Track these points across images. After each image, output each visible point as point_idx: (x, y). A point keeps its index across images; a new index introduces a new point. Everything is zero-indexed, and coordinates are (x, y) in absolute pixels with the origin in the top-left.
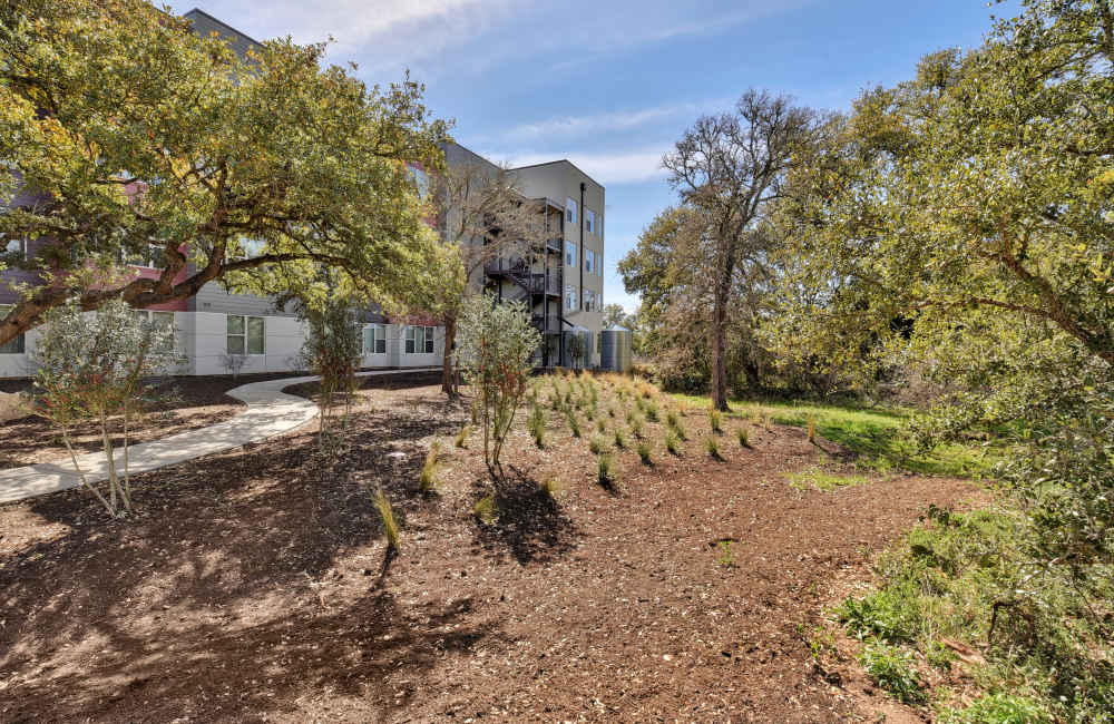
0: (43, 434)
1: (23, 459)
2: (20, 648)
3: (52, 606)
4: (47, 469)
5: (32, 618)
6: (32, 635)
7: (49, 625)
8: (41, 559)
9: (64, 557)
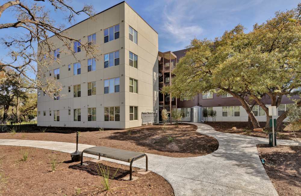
0: (300, 135)
1: (292, 139)
2: (282, 167)
3: (288, 163)
4: (297, 142)
5: (284, 163)
6: (284, 166)
7: (287, 165)
8: (288, 155)
9: (292, 156)
